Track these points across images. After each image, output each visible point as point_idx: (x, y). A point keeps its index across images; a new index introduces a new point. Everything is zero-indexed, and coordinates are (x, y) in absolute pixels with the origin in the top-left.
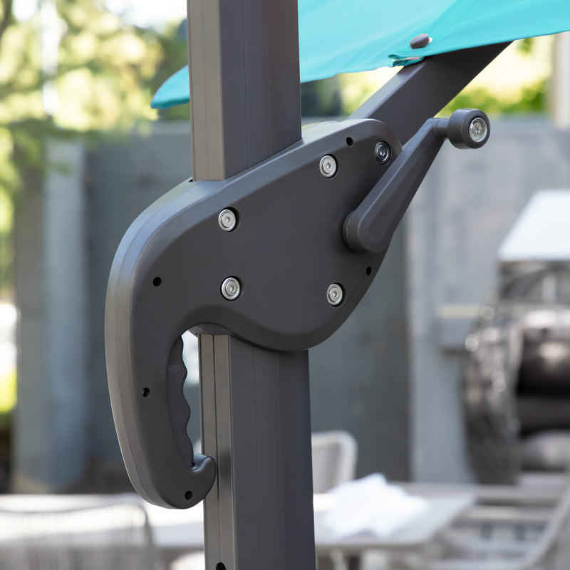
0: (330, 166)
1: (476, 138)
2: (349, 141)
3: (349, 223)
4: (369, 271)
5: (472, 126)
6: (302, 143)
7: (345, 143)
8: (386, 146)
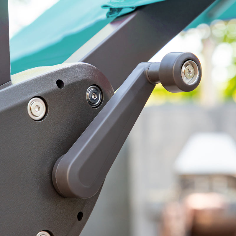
0: (39, 108)
1: (189, 81)
2: (60, 83)
3: (59, 166)
4: (80, 216)
5: (184, 69)
6: (11, 84)
7: (55, 86)
8: (98, 89)
